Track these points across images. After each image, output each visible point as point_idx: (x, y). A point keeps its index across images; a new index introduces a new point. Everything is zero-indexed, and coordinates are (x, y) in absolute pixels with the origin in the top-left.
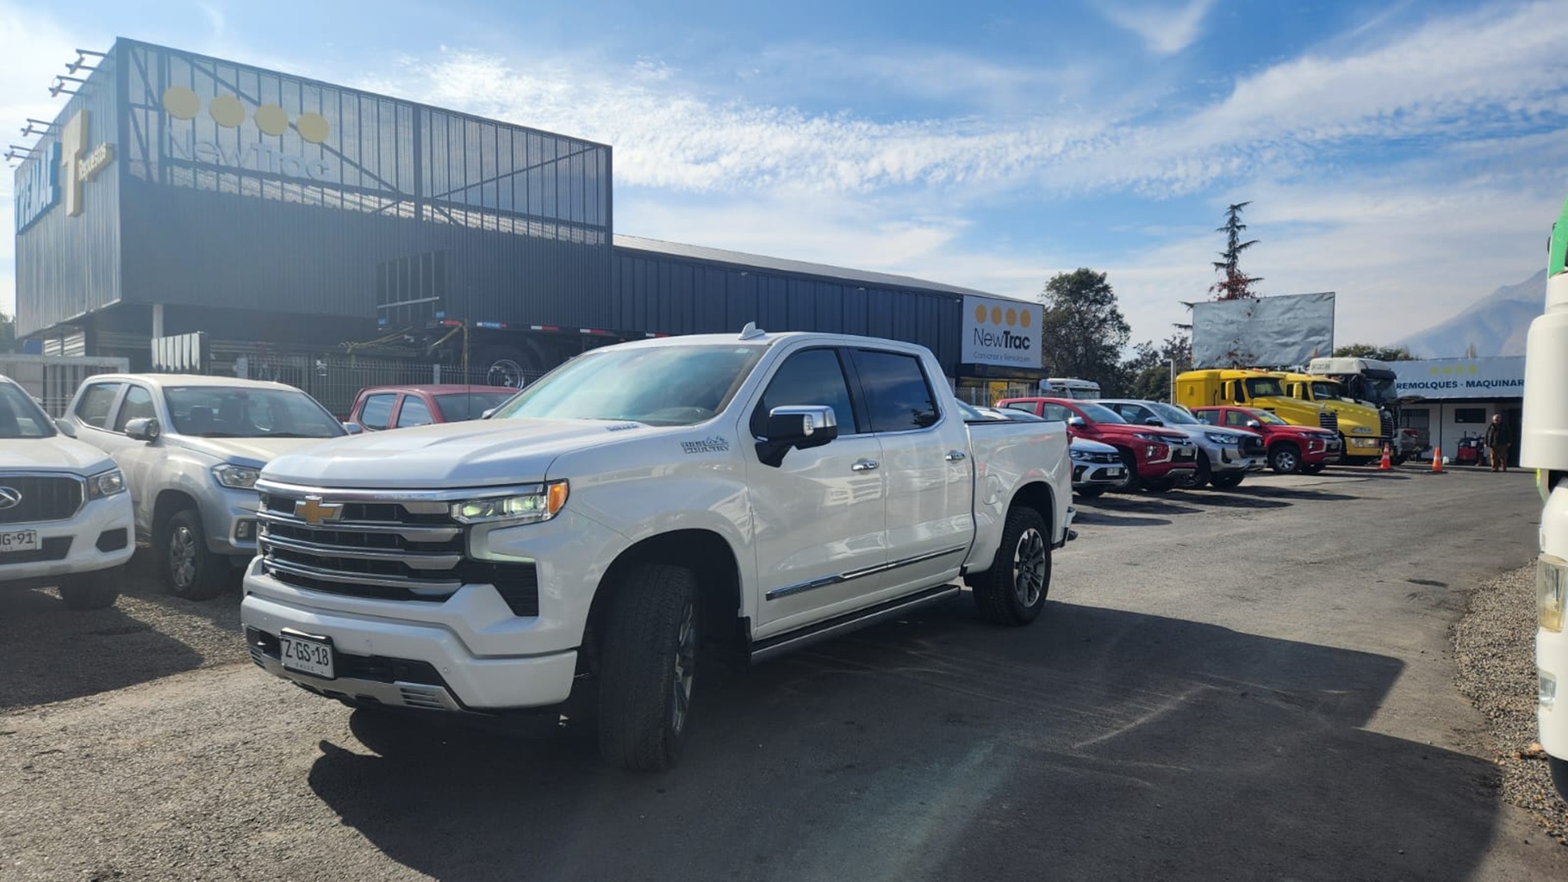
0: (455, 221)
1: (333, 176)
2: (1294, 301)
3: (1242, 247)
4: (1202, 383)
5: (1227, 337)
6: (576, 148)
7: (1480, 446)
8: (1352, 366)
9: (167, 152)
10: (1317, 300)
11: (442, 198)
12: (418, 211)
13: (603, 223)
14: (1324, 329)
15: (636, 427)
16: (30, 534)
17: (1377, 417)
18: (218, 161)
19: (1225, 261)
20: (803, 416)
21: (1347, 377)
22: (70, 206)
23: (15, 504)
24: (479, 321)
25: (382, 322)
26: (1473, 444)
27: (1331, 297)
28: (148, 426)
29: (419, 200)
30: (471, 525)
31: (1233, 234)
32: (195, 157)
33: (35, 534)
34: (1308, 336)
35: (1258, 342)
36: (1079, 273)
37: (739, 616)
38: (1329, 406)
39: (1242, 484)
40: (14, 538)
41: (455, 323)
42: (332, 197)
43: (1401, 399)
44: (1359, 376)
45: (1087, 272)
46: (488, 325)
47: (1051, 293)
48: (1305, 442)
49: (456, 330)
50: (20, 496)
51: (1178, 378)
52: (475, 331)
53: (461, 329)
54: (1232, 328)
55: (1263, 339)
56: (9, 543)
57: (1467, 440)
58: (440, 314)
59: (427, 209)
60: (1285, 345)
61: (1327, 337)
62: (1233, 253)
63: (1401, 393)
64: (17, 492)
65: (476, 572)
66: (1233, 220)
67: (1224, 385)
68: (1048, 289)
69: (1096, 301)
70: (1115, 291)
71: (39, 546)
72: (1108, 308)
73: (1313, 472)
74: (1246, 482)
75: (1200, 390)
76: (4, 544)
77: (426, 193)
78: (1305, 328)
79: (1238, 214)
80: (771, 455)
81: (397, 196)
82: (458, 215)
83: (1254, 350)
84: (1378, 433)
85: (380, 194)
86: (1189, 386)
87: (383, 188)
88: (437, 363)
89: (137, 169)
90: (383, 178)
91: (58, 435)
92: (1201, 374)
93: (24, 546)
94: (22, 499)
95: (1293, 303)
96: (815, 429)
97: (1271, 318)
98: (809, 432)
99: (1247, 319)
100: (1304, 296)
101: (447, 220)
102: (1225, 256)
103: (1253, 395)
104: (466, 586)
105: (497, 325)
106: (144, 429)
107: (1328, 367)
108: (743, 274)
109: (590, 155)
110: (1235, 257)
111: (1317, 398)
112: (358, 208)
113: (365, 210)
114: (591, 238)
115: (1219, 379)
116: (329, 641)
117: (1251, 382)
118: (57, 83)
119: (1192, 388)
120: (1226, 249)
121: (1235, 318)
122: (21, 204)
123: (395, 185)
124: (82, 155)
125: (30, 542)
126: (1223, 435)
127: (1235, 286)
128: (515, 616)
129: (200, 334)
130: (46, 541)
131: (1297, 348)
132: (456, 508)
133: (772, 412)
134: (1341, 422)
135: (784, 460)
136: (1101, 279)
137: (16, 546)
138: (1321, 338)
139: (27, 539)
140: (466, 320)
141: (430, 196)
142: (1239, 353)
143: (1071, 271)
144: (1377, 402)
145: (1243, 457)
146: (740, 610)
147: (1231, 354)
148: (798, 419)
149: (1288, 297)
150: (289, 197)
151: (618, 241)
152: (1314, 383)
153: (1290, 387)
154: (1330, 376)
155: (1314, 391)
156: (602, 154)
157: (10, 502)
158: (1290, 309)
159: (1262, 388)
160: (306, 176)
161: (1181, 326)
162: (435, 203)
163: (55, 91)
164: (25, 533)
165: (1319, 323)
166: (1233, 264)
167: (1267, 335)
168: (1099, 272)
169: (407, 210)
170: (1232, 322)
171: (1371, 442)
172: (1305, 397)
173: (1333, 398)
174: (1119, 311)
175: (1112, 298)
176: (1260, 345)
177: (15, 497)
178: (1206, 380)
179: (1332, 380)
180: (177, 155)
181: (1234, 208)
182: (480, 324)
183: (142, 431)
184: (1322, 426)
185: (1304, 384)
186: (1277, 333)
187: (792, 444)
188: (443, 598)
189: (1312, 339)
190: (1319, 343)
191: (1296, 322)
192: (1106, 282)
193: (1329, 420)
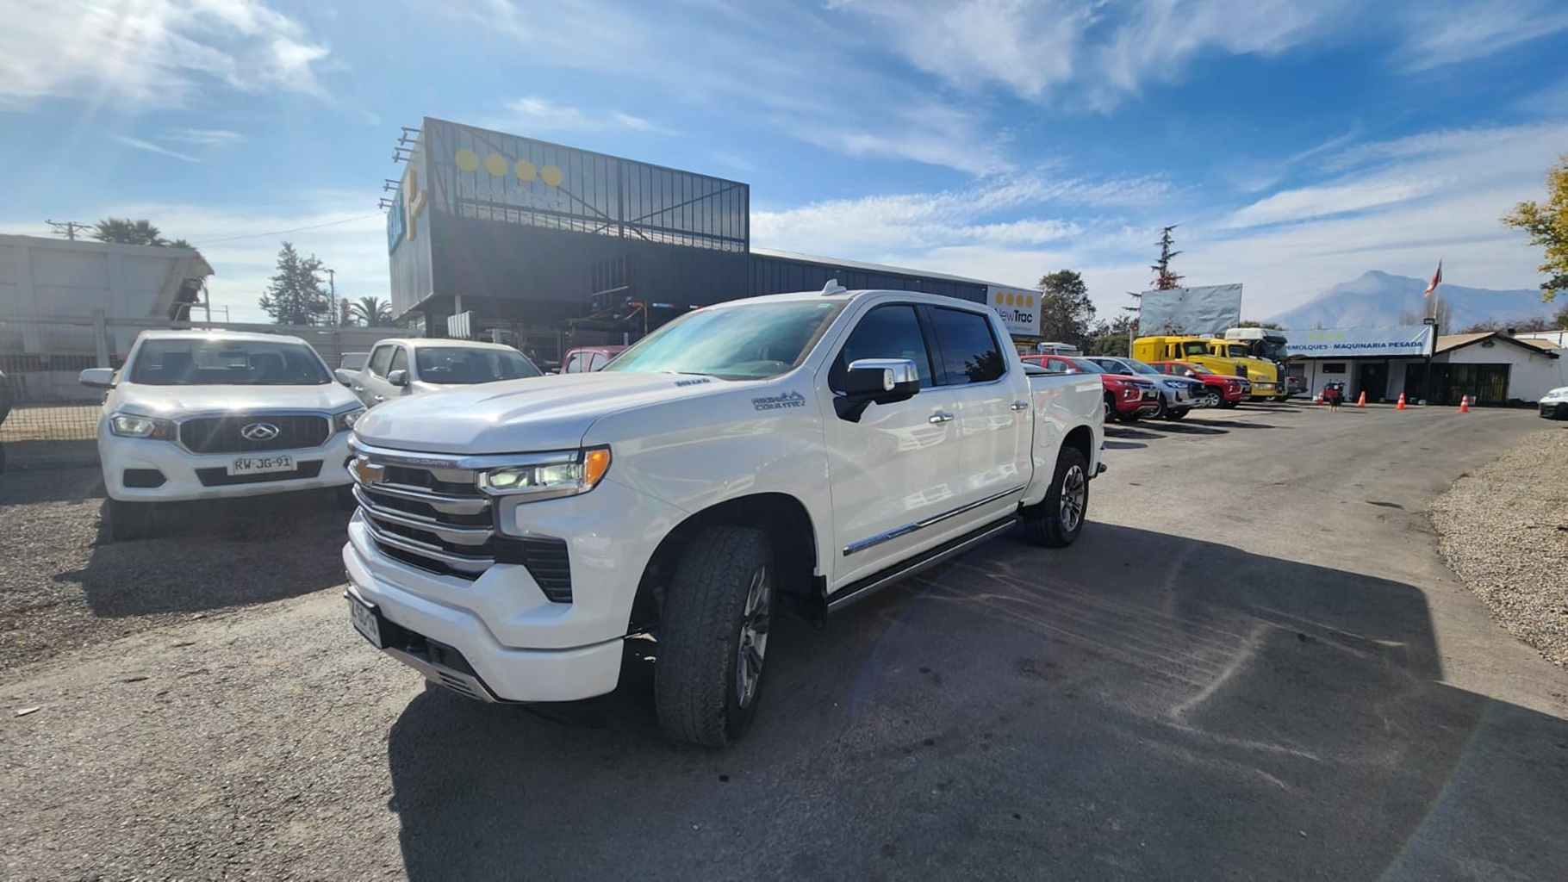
0: (645, 238)
1: (565, 209)
2: (1212, 290)
3: (1171, 255)
4: (1152, 346)
5: (1165, 314)
6: (725, 186)
7: (1341, 389)
8: (1257, 334)
9: (459, 195)
10: (1230, 289)
11: (636, 222)
12: (621, 231)
13: (743, 238)
14: (1233, 309)
15: (708, 381)
16: (286, 460)
17: (1275, 370)
18: (491, 199)
19: (1159, 265)
20: (883, 370)
21: (1253, 342)
22: (408, 235)
23: (274, 435)
24: (655, 302)
25: (595, 305)
26: (1336, 387)
27: (1239, 287)
28: (403, 376)
29: (621, 225)
30: (501, 497)
31: (1165, 247)
32: (476, 197)
33: (291, 459)
34: (1221, 315)
35: (1186, 318)
36: (1062, 273)
37: (815, 574)
38: (1242, 361)
39: (1185, 417)
40: (274, 462)
41: (639, 304)
42: (565, 225)
43: (1290, 357)
44: (1261, 341)
45: (1068, 272)
46: (661, 305)
47: (1043, 286)
48: (1227, 386)
49: (639, 309)
50: (277, 430)
51: (1135, 342)
52: (651, 309)
53: (643, 308)
54: (1169, 309)
55: (1189, 316)
56: (270, 466)
57: (1332, 385)
58: (629, 298)
59: (627, 232)
60: (1205, 320)
61: (1235, 315)
62: (1164, 261)
63: (1290, 353)
64: (273, 426)
65: (508, 550)
66: (1166, 238)
67: (1167, 347)
68: (1041, 284)
69: (1073, 292)
70: (1086, 285)
71: (295, 468)
72: (1081, 296)
73: (1231, 407)
74: (1191, 415)
75: (1151, 350)
76: (266, 466)
77: (626, 219)
78: (1220, 308)
79: (1169, 233)
80: (850, 410)
81: (608, 222)
82: (647, 235)
83: (1183, 324)
84: (1275, 380)
85: (596, 220)
86: (1143, 347)
87: (598, 216)
88: (626, 331)
89: (440, 206)
90: (598, 208)
91: (333, 383)
92: (1152, 340)
93: (283, 468)
94: (279, 433)
95: (1212, 292)
96: (896, 384)
97: (1196, 303)
98: (889, 386)
99: (1179, 303)
100: (1220, 287)
101: (640, 237)
102: (1160, 261)
103: (1188, 354)
104: (498, 564)
105: (666, 306)
106: (398, 377)
107: (1239, 335)
108: (838, 271)
109: (735, 191)
110: (1166, 263)
111: (1231, 356)
112: (582, 230)
113: (586, 231)
114: (735, 248)
115: (1164, 343)
116: (376, 611)
117: (1187, 345)
118: (395, 152)
119: (1145, 351)
120: (1160, 258)
121: (1168, 301)
122: (390, 235)
123: (605, 214)
124: (412, 200)
125: (287, 465)
126: (1177, 382)
127: (1166, 282)
128: (549, 602)
129: (470, 314)
130: (300, 464)
131: (1213, 322)
132: (483, 476)
133: (851, 366)
134: (1250, 371)
135: (862, 415)
136: (1077, 277)
137: (275, 468)
138: (1231, 316)
139: (285, 463)
140: (646, 302)
141: (628, 221)
142: (1173, 325)
143: (1057, 272)
144: (1274, 359)
145: (1191, 397)
146: (815, 569)
147: (1166, 327)
148: (879, 373)
149: (1209, 287)
150: (537, 224)
151: (752, 250)
152: (1230, 346)
153: (1213, 349)
154: (1241, 341)
155: (1230, 351)
156: (743, 190)
157: (269, 435)
158: (1209, 296)
159: (1193, 349)
160: (549, 209)
161: (1127, 309)
162: (632, 226)
163: (397, 158)
164: (283, 458)
165: (1230, 305)
166: (1164, 267)
167: (1192, 313)
168: (1076, 273)
169: (614, 232)
170: (1168, 305)
171: (1269, 386)
172: (1223, 355)
173: (1243, 356)
174: (1089, 298)
175: (1084, 290)
176: (1188, 320)
177: (274, 431)
178: (1155, 343)
179: (1243, 343)
180: (465, 196)
181: (1167, 229)
182: (655, 305)
183: (398, 380)
184: (1238, 375)
185: (1223, 347)
186: (1200, 312)
187: (872, 399)
188: (474, 576)
189: (1224, 316)
190: (1230, 318)
191: (1214, 304)
192: (1080, 279)
193: (1242, 371)
